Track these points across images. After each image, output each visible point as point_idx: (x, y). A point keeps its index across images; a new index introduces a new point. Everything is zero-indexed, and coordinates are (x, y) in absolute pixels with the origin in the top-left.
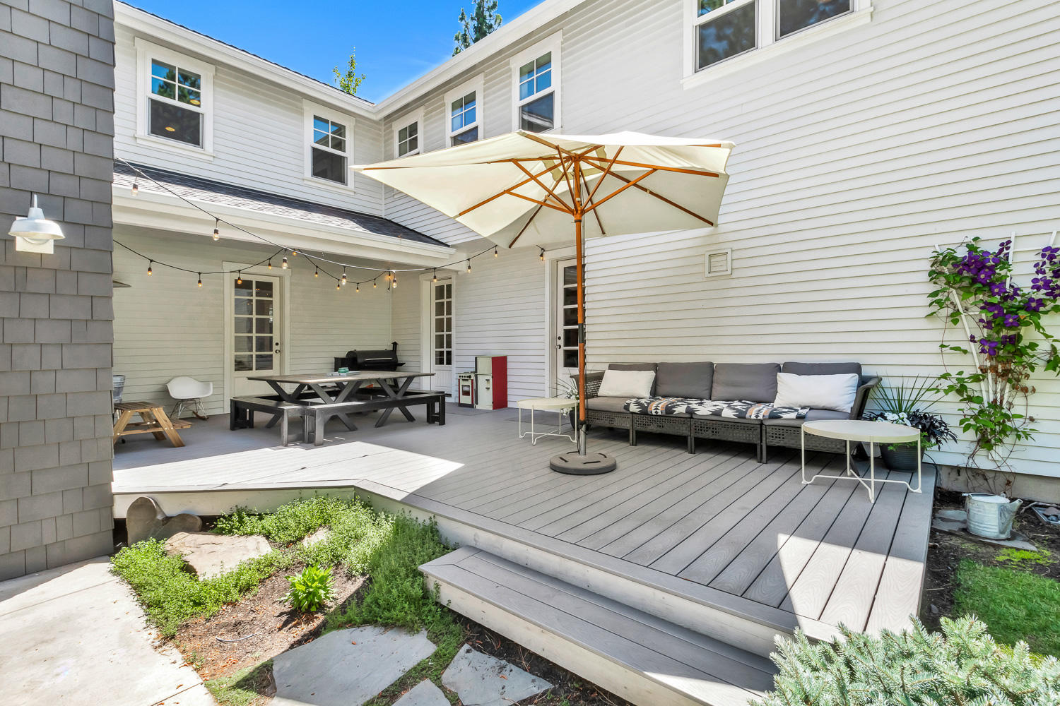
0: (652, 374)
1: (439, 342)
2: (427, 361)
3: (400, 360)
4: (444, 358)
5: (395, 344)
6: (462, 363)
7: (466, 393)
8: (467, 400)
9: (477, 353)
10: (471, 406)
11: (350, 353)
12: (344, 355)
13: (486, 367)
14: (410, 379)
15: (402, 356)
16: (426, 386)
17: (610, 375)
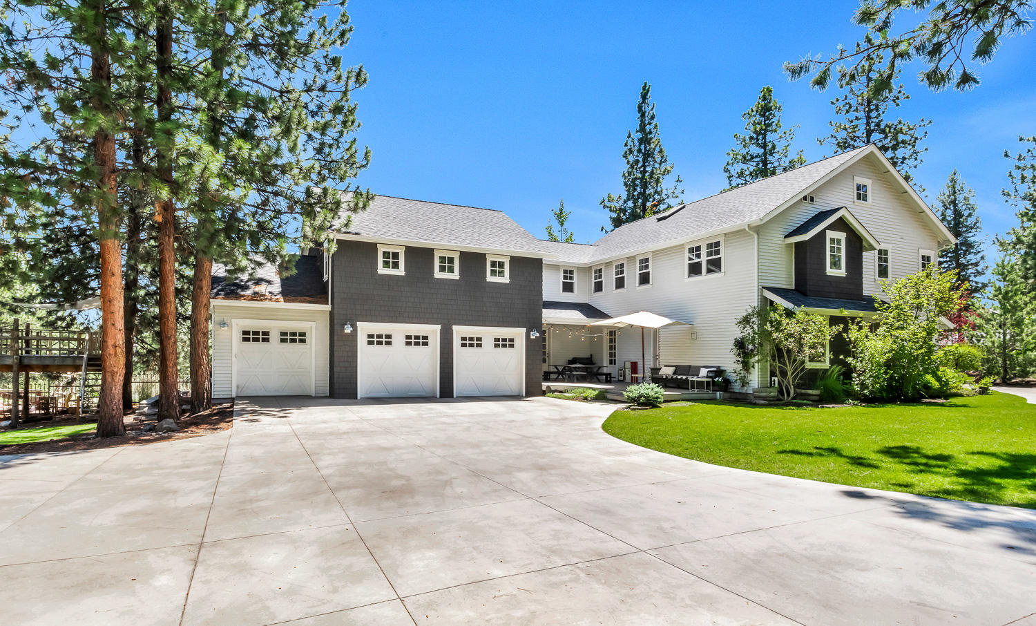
0: (674, 368)
1: (611, 355)
2: (606, 362)
3: (594, 362)
4: (612, 362)
5: (591, 355)
6: (619, 364)
7: (621, 376)
8: (621, 378)
9: (625, 360)
10: (623, 381)
11: (574, 358)
12: (570, 359)
13: (628, 365)
14: (600, 368)
15: (595, 359)
16: (605, 370)
17: (663, 368)
